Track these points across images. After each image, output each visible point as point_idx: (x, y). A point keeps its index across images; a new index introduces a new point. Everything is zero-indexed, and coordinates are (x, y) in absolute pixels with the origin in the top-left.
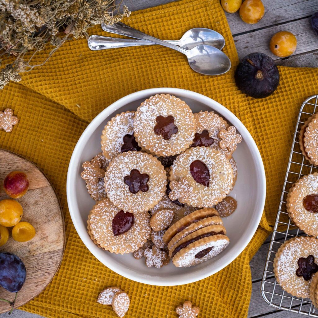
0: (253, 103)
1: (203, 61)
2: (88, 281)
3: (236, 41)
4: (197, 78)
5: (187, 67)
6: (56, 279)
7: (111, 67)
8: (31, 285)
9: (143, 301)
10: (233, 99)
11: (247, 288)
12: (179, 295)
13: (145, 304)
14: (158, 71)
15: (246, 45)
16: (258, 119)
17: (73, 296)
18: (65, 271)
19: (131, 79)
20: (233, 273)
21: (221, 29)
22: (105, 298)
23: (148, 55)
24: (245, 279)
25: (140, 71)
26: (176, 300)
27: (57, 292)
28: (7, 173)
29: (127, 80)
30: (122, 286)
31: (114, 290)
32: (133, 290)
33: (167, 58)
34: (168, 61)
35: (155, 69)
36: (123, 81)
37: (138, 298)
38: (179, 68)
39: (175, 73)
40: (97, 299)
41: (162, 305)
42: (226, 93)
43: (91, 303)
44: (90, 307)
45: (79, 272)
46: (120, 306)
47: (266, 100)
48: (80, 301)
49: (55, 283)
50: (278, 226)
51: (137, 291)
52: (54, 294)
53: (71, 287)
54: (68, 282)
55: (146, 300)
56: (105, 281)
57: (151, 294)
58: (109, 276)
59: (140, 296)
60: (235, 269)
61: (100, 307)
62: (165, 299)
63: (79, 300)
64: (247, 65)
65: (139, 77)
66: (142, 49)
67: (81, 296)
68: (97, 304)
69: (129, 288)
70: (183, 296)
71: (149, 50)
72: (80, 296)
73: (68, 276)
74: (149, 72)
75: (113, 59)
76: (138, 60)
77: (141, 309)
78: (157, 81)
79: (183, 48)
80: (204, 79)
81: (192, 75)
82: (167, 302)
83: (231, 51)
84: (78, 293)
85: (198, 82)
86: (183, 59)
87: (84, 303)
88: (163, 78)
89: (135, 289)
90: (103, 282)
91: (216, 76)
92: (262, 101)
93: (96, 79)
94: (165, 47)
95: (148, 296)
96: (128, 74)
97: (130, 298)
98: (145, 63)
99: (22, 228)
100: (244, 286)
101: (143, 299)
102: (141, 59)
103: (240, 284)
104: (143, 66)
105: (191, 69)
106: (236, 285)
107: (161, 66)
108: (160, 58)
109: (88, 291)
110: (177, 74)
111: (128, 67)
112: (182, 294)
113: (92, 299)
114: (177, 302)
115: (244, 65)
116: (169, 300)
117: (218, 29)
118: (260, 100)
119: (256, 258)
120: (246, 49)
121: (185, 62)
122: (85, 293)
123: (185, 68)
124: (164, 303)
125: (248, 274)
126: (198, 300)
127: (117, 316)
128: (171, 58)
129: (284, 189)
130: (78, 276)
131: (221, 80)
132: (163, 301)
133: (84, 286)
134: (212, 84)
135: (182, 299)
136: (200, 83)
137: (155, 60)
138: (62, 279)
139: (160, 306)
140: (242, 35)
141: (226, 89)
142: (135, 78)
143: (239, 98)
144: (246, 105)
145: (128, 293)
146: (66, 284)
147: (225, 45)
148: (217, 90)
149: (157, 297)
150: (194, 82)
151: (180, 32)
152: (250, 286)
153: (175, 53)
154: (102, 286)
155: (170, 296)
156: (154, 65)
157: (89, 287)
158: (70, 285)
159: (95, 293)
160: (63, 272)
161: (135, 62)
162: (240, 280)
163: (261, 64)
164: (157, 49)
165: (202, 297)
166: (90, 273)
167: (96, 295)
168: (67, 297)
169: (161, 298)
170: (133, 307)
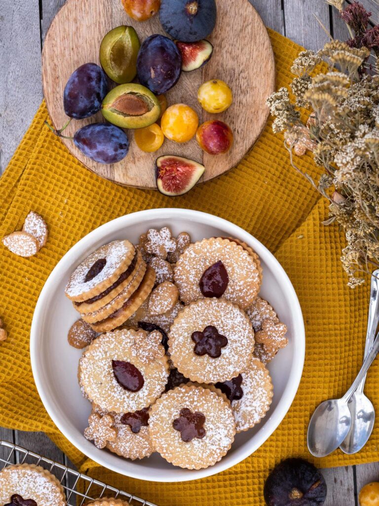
0: (259, 477)
1: (329, 419)
2: (62, 205)
3: (347, 468)
4: (308, 407)
5: (326, 396)
6: (74, 161)
7: (345, 294)
8: (74, 127)
9: (19, 274)
10: (271, 451)
11: (9, 422)
12: (17, 326)
13: (14, 276)
14: (328, 356)
15: (339, 481)
16: (236, 479)
17: (45, 180)
18: (82, 176)
19: (324, 318)
20: (32, 405)
21: (367, 451)
22: (34, 224)
23: (351, 347)
24: (22, 422)
25: (333, 332)
26: (11, 319)
27: (55, 159)
28: (231, 127)
29: (323, 312)
30: (45, 250)
31: (43, 238)
32: (38, 263)
33: (342, 372)
34: (337, 372)
35: (331, 353)
36: (323, 306)
37: (25, 268)
38: (326, 385)
39: (320, 379)
40: (35, 212)
41: (8, 299)
42: (280, 444)
43: (31, 202)
44: (25, 201)
45: (76, 195)
46: (20, 243)
47: (260, 495)
48: (36, 189)
49: (68, 159)
50: (85, 481)
51: (35, 269)
52: (54, 154)
53: (58, 180)
54: (66, 178)
55: (20, 278)
56: (57, 229)
57: (27, 288)
58: (64, 235)
59: (27, 271)
60: (38, 411)
61: (22, 214)
62: (15, 305)
63: (39, 187)
64: (313, 479)
65: (324, 330)
66: (361, 340)
67: (44, 191)
68: (29, 210)
69: (41, 258)
70: (14, 331)
71: (358, 349)
72: (44, 189)
73: (75, 178)
74: (328, 344)
75: (355, 299)
76: (347, 332)
77: (8, 269)
78: (315, 353)
79: (352, 396)
80: (305, 416)
81: (314, 401)
82: (11, 307)
83: (334, 460)
84: (48, 188)
85: (303, 407)
86: (336, 393)
87: (33, 194)
88: (317, 362)
89: (38, 267)
90: (56, 225)
91: (305, 434)
92: (260, 489)
93: (332, 272)
94: (358, 371)
95: (24, 282)
96: (332, 315)
97: (27, 258)
98: (341, 341)
99: (156, 138)
100: (12, 417)
101: (22, 275)
102: (348, 337)
103: (16, 413)
104: (338, 338)
105: (322, 402)
106: (15, 406)
107: (334, 362)
108: (345, 362)
109: (48, 201)
110: (319, 382)
111: (340, 318)
112: (18, 329)
113: (36, 206)
114: (8, 321)
115: (313, 476)
116: (13, 311)
117: (367, 448)
118: (262, 486)
119: (47, 441)
120: (333, 480)
121: (332, 394)
122: (47, 197)
123: (324, 393)
124: (10, 303)
125: (27, 426)
126: (6, 350)
127: (7, 235)
128: (341, 377)
129: (135, 498)
130: (71, 193)
131: (300, 439)
132: (13, 301)
133: (56, 198)
134: (297, 426)
135: (10, 329)
136: (301, 411)
137: (343, 354)
138: (73, 171)
139: (7, 296)
140: (352, 478)
141: (286, 444)
142: (324, 324)
143: (271, 460)
144: (259, 467)
145: (35, 256)
146: (64, 173)
147: (344, 453)
148: (286, 432)
149: (21, 295)
150: (303, 402)
151: (373, 396)
152: (10, 426)
153: (347, 384)
154: (52, 222)
155: (18, 313)
156: (336, 353)
157: (53, 204)
158: (62, 179)
159: (43, 211)
160: (82, 172)
161: (346, 329)
162: (21, 415)
163: (310, 499)
164: (358, 360)
165: (8, 357)
166: (72, 210)
167: (40, 212)
168: (47, 171)
169: (18, 300)
170: (14, 259)
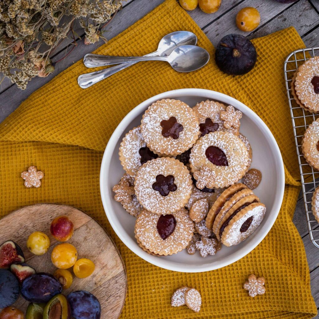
0: (242, 80)
1: (184, 61)
2: (157, 291)
3: (206, 33)
4: (184, 77)
5: (172, 71)
6: (128, 300)
7: (106, 97)
8: (108, 313)
9: (212, 290)
10: (222, 83)
11: (299, 243)
12: (242, 273)
13: (215, 293)
14: (147, 84)
15: (217, 33)
16: (251, 93)
17: (149, 309)
18: (134, 290)
19: (127, 100)
20: (281, 235)
21: (189, 27)
22: (178, 300)
23: (134, 74)
24: (293, 235)
25: (132, 90)
26: (240, 278)
27: (134, 311)
28: (50, 223)
29: (124, 102)
30: (189, 284)
31: (183, 290)
32: (199, 284)
33: (152, 71)
34: (154, 73)
35: (145, 83)
36: (120, 105)
37: (206, 289)
38: (165, 74)
39: (164, 81)
40: (171, 304)
41: (230, 288)
42: (215, 81)
43: (167, 309)
44: (168, 313)
45: (146, 286)
46: (193, 301)
47: (252, 73)
48: (157, 311)
49: (129, 304)
50: (305, 179)
51: (203, 283)
52: (131, 314)
53: (144, 302)
54: (140, 298)
55: (214, 289)
56: (172, 285)
57: (217, 281)
58: (174, 279)
59: (207, 287)
60: (282, 231)
61: (176, 310)
62: (231, 281)
63: (155, 311)
64: (222, 49)
65: (133, 96)
66: (128, 71)
67: (156, 306)
68: (172, 308)
69: (195, 284)
70: (246, 272)
71: (133, 69)
72: (155, 307)
73: (138, 293)
74: (141, 88)
75: (105, 89)
76: (127, 82)
77: (213, 298)
78: (151, 93)
79: (162, 56)
80: (190, 76)
81: (179, 76)
82: (233, 283)
83: (205, 43)
84: (152, 305)
85: (186, 80)
86: (166, 66)
87: (161, 311)
88: (155, 88)
89: (201, 282)
90: (170, 287)
91: (200, 69)
92: (248, 76)
93: (97, 112)
94: (146, 61)
95: (215, 284)
96: (123, 96)
97: (200, 291)
98: (134, 82)
99: (81, 265)
100: (295, 243)
101: (211, 288)
102: (130, 80)
103: (291, 242)
104: (133, 84)
105: (176, 71)
106: (288, 245)
107: (149, 79)
108: (145, 72)
109: (160, 300)
110: (166, 80)
111: (121, 90)
112: (244, 271)
113: (167, 305)
114: (242, 280)
115: (220, 50)
116: (235, 281)
117: (187, 28)
118: (246, 75)
119: (297, 214)
120: (218, 36)
121: (168, 68)
122: (158, 302)
123: (171, 73)
124: (232, 285)
125: (294, 231)
126: (259, 271)
127: (193, 311)
128: (155, 69)
129: (297, 144)
130: (147, 290)
131: (205, 71)
132: (229, 284)
133: (155, 297)
134: (199, 77)
135: (246, 275)
136: (189, 80)
137: (141, 76)
138: (134, 297)
139: (228, 289)
140: (210, 26)
141: (213, 77)
142: (130, 98)
143: (228, 81)
144: (235, 84)
145: (196, 288)
146: (138, 301)
147: (198, 40)
148: (206, 81)
149: (223, 282)
150: (183, 82)
151: (155, 44)
152: (300, 241)
153: (157, 63)
154: (171, 291)
155: (234, 277)
156: (143, 80)
157: (160, 296)
158: (142, 301)
159: (167, 299)
160: (132, 291)
161: (126, 84)
162: (290, 238)
163: (234, 43)
164: (140, 66)
165: (262, 267)
166: (156, 283)
167: (169, 301)
168: (143, 312)
169: (227, 281)
170: (205, 299)
